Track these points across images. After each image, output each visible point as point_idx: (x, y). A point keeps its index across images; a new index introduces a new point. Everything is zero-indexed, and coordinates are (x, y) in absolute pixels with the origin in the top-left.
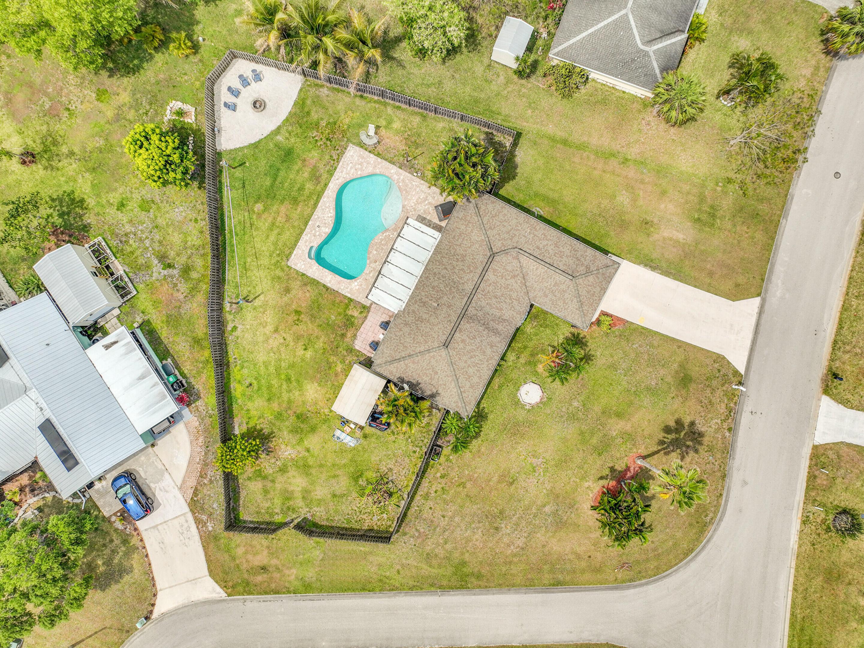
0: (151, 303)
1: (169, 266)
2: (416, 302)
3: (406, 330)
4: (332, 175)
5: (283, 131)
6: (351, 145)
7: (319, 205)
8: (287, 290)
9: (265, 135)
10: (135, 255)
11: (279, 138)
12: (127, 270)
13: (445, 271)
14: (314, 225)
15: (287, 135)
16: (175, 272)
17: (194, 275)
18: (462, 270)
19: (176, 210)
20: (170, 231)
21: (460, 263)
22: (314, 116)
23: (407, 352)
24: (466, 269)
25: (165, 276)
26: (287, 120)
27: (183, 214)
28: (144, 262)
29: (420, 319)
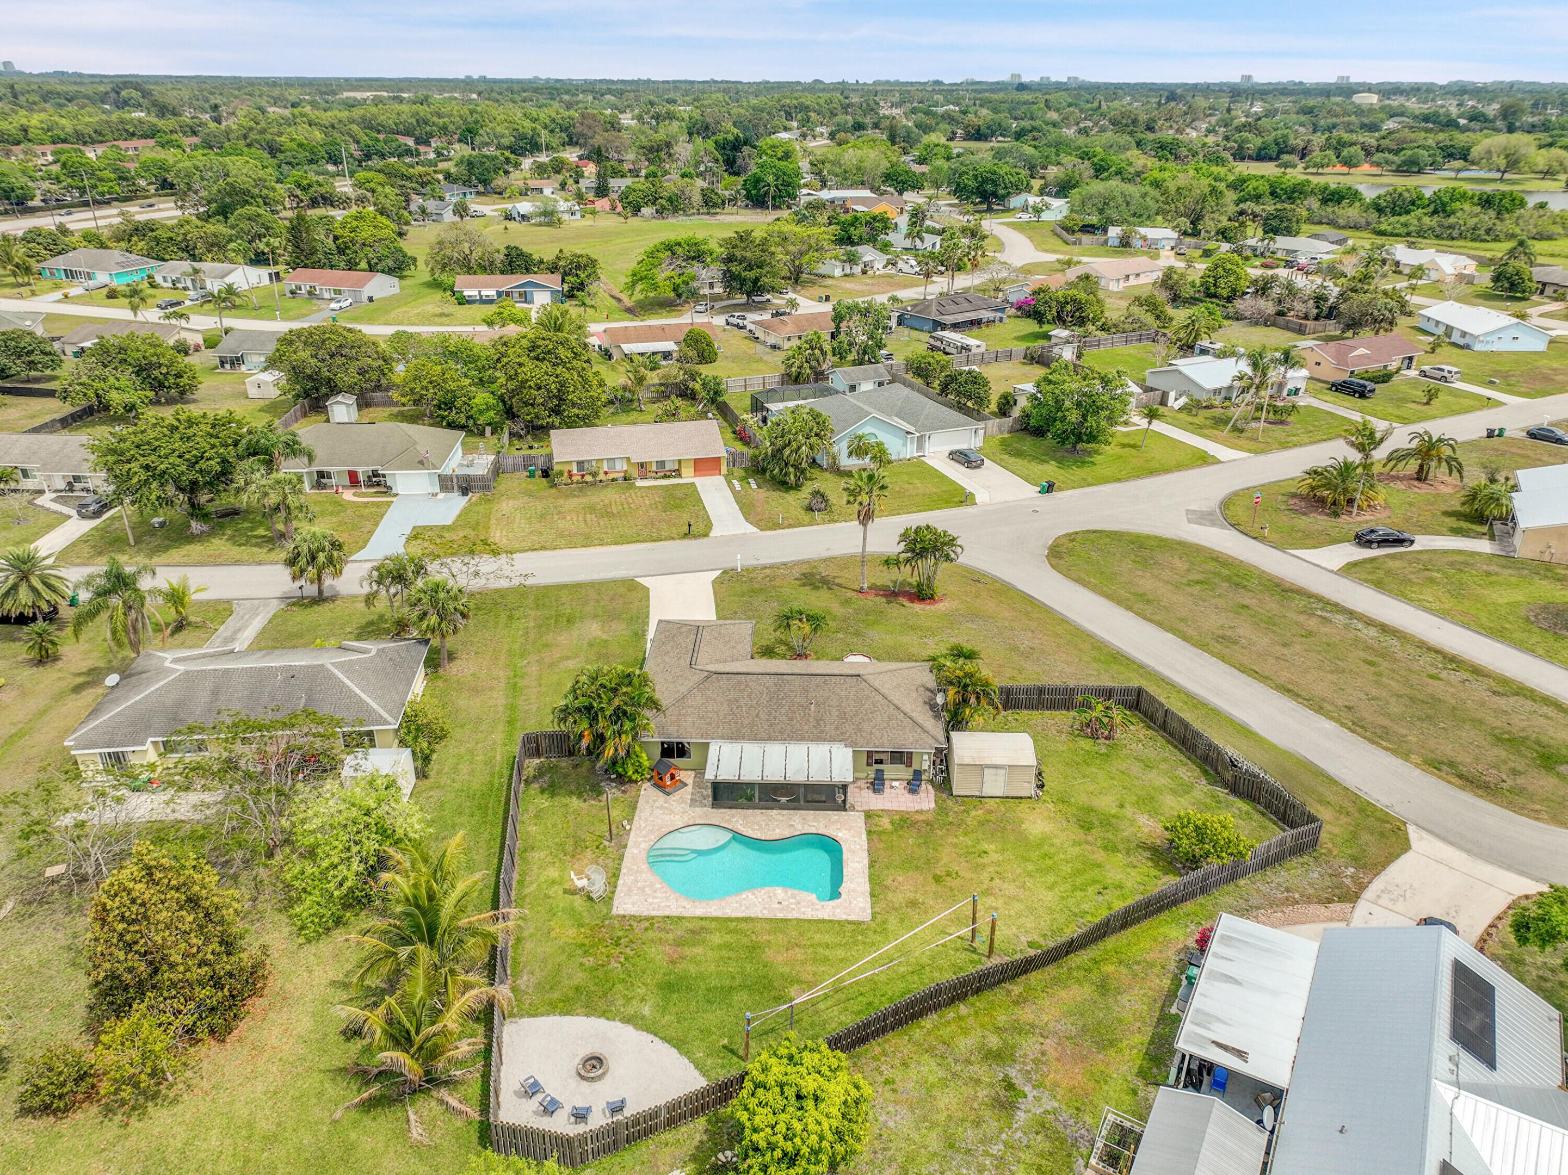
0: (1106, 1088)
1: (1010, 1086)
2: (822, 732)
3: (866, 726)
4: (680, 918)
5: (630, 1010)
6: (614, 912)
7: (743, 915)
8: (913, 904)
9: (651, 1037)
10: (1038, 1160)
11: (646, 1010)
12: (1081, 1162)
13: (761, 715)
14: (781, 910)
15: (634, 1002)
16: (1013, 1073)
17: (994, 1041)
18: (749, 696)
19: (891, 1124)
20: (942, 1118)
21: (742, 702)
22: (580, 978)
23: (895, 712)
24: (746, 693)
25: (1034, 1087)
26: (604, 1014)
27: (891, 1109)
28: (1039, 1138)
29: (843, 716)
